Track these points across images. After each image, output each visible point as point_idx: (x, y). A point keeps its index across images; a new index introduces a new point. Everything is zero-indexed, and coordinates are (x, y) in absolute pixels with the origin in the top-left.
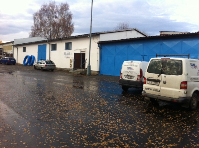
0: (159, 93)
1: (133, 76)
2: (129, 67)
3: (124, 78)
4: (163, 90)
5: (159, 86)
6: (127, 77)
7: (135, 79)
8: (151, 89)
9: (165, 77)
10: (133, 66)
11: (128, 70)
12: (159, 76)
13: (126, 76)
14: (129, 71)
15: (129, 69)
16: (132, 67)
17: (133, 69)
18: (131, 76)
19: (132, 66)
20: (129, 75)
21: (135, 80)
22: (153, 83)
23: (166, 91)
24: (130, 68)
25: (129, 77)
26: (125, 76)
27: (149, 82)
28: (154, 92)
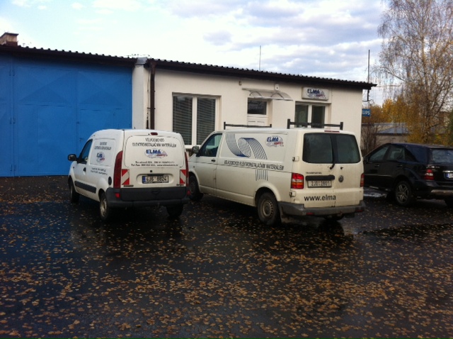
0: (333, 201)
1: (167, 175)
2: (152, 149)
3: (138, 184)
4: (341, 194)
5: (332, 188)
6: (149, 178)
7: (172, 182)
8: (318, 198)
9: (341, 168)
10: (163, 145)
11: (149, 159)
12: (331, 168)
13: (143, 178)
14: (153, 160)
15: (154, 155)
16: (162, 149)
17: (165, 155)
18: (160, 176)
19: (159, 145)
20: (154, 172)
21: (175, 185)
22: (320, 183)
23: (345, 194)
24: (155, 152)
25: (155, 179)
26: (140, 178)
27: (310, 183)
28: (326, 201)
